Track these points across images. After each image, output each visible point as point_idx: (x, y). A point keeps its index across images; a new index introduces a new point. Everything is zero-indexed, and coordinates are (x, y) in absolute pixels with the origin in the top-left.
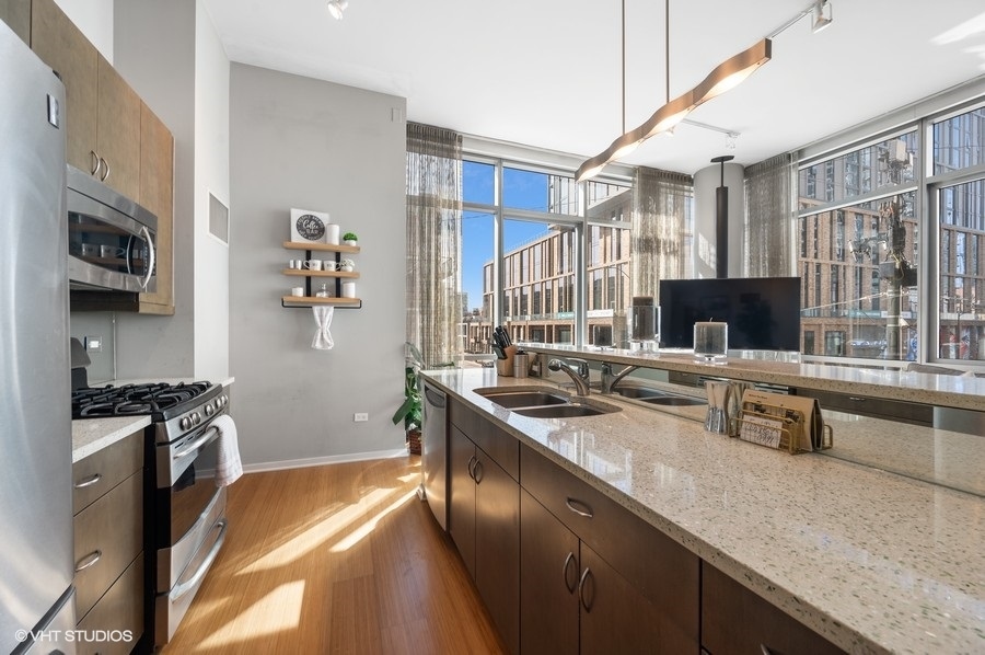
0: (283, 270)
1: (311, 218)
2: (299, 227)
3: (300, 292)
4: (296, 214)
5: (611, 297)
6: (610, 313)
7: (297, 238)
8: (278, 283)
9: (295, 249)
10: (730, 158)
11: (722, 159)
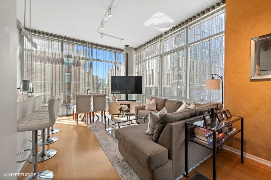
10: (129, 46)
11: (127, 46)
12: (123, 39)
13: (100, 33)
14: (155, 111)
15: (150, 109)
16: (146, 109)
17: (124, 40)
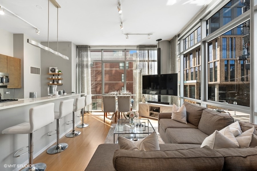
0: (48, 79)
1: (53, 68)
2: (51, 70)
3: (51, 83)
4: (50, 68)
5: (196, 76)
6: (195, 81)
7: (50, 72)
8: (47, 81)
9: (51, 75)
10: (161, 39)
11: (159, 40)
12: (150, 34)
13: (126, 34)
14: (185, 123)
15: (177, 119)
16: (172, 119)
17: (152, 34)
